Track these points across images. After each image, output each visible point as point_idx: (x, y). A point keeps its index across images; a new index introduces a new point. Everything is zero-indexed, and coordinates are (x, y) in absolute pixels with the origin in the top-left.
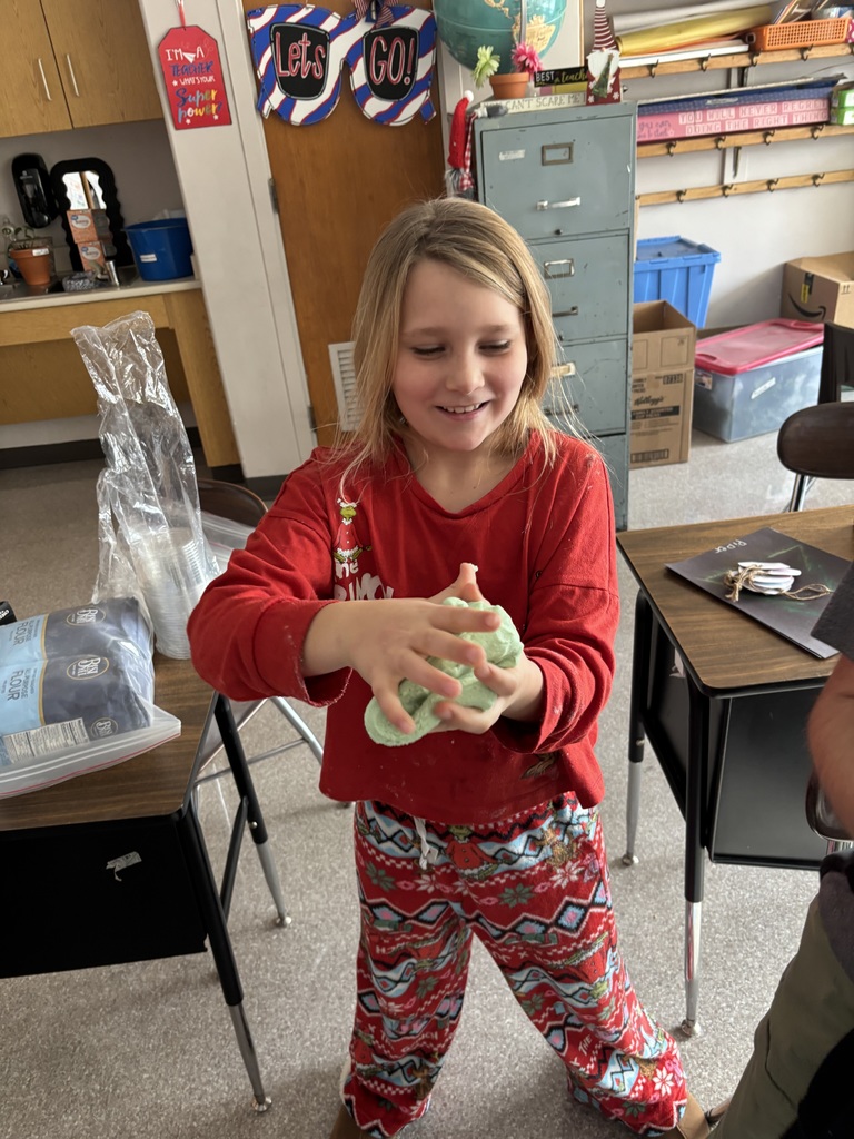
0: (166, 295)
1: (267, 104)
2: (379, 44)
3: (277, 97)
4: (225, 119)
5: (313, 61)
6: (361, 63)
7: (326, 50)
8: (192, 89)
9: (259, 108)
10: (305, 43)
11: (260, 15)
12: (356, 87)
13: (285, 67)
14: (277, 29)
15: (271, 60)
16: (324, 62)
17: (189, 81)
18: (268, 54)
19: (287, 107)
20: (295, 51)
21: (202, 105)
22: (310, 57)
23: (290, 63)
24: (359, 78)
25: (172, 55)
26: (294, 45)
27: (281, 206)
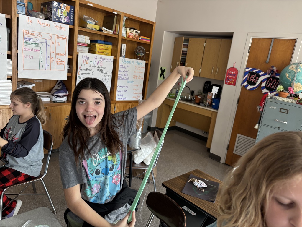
0: (212, 111)
1: (243, 84)
2: (271, 80)
3: (246, 84)
4: (234, 85)
5: (255, 79)
6: (265, 82)
7: (259, 78)
8: (230, 78)
9: (241, 84)
10: (255, 75)
11: (248, 69)
12: (262, 86)
13: (249, 79)
14: (250, 72)
15: (247, 77)
16: (257, 80)
17: (230, 77)
18: (247, 76)
19: (247, 86)
20: (252, 77)
21: (231, 81)
22: (255, 78)
23: (250, 78)
24: (264, 85)
25: (229, 72)
26: (252, 76)
27: (239, 103)
